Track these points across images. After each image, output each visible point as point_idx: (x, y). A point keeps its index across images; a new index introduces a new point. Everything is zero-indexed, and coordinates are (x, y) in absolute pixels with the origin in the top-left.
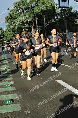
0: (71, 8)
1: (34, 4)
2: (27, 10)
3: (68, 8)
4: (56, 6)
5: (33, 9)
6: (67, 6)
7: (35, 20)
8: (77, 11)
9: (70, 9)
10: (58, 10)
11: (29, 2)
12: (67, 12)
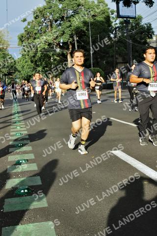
0: (140, 18)
1: (71, 12)
2: (59, 22)
3: (135, 18)
4: (112, 14)
5: (70, 21)
6: (132, 14)
7: (74, 40)
8: (150, 25)
9: (137, 19)
10: (116, 23)
11: (62, 8)
12: (132, 26)
